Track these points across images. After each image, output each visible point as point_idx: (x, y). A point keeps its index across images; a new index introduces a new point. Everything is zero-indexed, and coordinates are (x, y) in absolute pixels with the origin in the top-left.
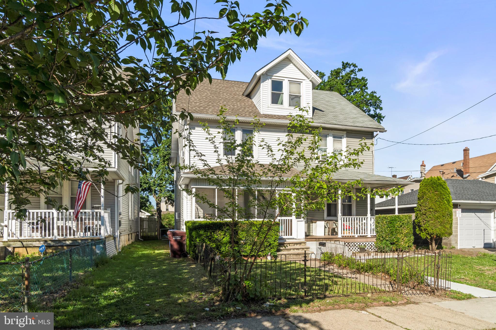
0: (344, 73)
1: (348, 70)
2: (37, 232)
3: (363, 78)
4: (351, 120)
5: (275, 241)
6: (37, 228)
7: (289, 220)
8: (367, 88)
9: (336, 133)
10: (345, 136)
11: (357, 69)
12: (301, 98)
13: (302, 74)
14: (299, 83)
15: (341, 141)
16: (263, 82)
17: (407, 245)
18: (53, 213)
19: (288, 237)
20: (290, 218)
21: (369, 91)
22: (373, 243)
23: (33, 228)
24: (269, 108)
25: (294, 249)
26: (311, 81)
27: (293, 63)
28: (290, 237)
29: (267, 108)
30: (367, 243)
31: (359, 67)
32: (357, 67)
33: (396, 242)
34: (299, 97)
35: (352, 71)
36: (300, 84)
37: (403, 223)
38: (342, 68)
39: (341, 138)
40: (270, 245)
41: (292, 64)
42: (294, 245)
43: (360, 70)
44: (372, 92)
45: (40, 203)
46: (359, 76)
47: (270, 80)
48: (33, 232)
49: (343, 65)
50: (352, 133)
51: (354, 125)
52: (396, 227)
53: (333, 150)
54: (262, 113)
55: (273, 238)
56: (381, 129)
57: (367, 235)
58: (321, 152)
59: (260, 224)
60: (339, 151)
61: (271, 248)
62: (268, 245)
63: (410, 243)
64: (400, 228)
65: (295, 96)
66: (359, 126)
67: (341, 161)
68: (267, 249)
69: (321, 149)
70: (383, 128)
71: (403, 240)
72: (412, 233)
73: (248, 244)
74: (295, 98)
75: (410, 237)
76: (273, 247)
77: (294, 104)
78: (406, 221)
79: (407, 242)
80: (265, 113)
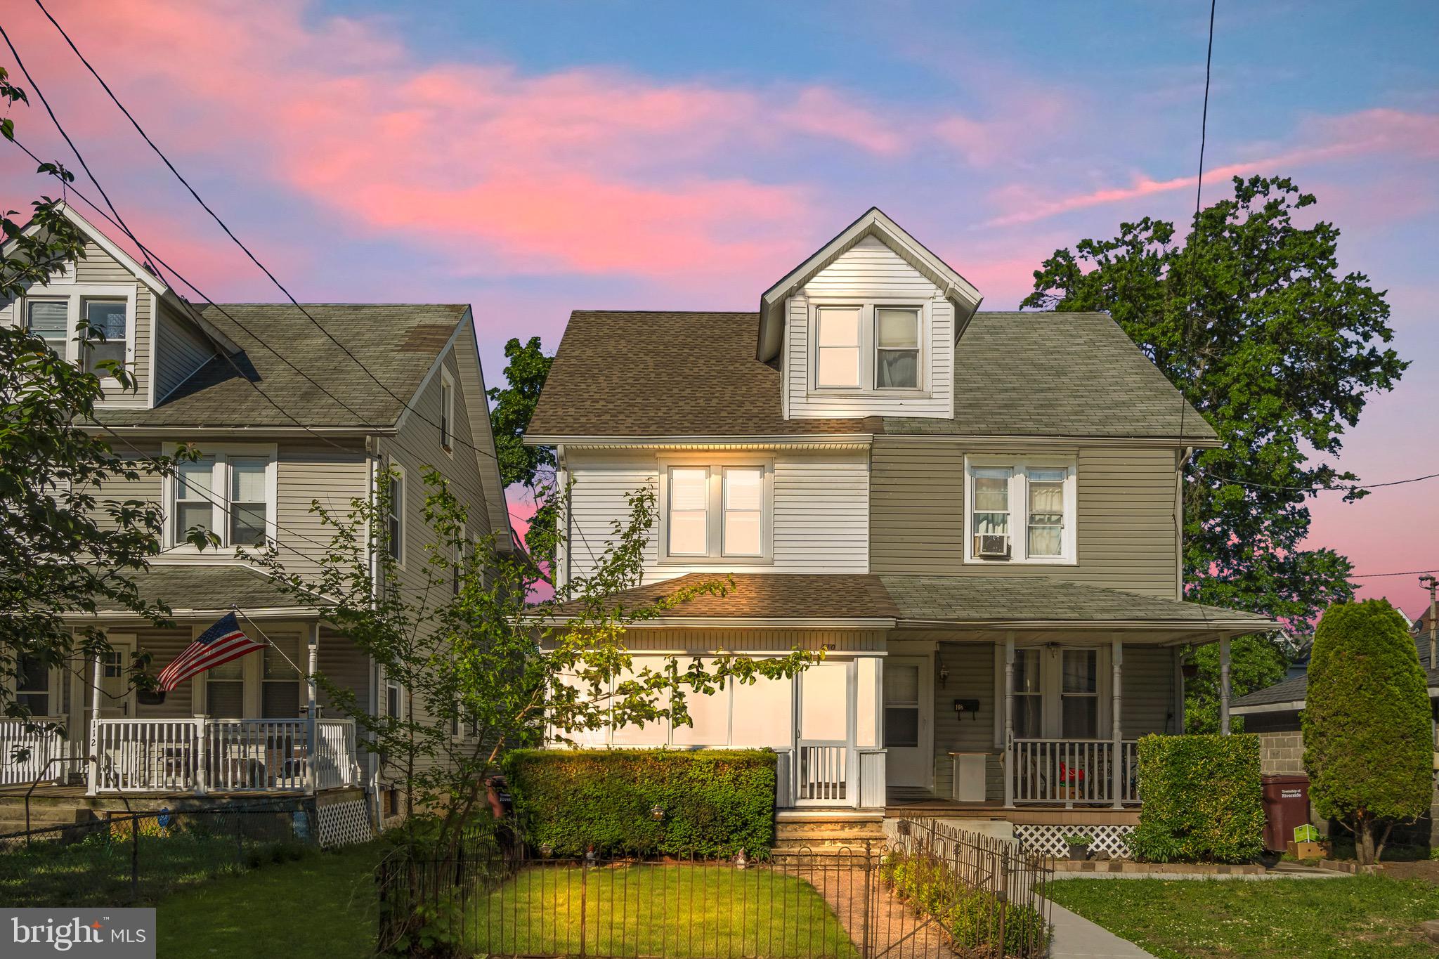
0: (1242, 218)
1: (1258, 204)
2: (178, 774)
3: (1320, 228)
4: (1098, 415)
5: (760, 813)
6: (178, 765)
8: (1334, 264)
9: (1041, 461)
10: (1073, 468)
11: (1292, 198)
12: (920, 355)
13: (925, 280)
14: (913, 309)
15: (1060, 485)
16: (792, 321)
17: (1235, 841)
18: (195, 727)
19: (831, 802)
21: (1339, 275)
22: (1131, 830)
23: (169, 765)
24: (810, 401)
25: (834, 840)
26: (950, 299)
27: (891, 249)
28: (838, 802)
29: (804, 400)
30: (1098, 830)
31: (1304, 191)
32: (1296, 189)
33: (1191, 827)
34: (912, 354)
35: (1273, 208)
36: (916, 312)
37: (1219, 765)
38: (1234, 200)
39: (1060, 476)
40: (745, 824)
41: (888, 253)
42: (843, 828)
43: (1307, 200)
44: (1351, 277)
45: (190, 699)
46: (1303, 220)
48: (169, 774)
49: (1238, 189)
51: (1099, 433)
52: (1192, 778)
53: (1032, 518)
54: (786, 418)
55: (755, 803)
56: (1202, 438)
57: (1110, 801)
58: (991, 526)
59: (711, 762)
60: (1055, 519)
61: (749, 835)
62: (739, 823)
63: (1247, 832)
64: (1207, 779)
65: (898, 353)
66: (1117, 434)
67: (1059, 553)
68: (735, 837)
69: (990, 518)
70: (1209, 434)
71: (1219, 821)
72: (1257, 800)
73: (676, 819)
74: (896, 360)
75: (1249, 813)
76: (754, 831)
77: (898, 377)
78: (1233, 756)
79: (1234, 830)
80: (796, 414)
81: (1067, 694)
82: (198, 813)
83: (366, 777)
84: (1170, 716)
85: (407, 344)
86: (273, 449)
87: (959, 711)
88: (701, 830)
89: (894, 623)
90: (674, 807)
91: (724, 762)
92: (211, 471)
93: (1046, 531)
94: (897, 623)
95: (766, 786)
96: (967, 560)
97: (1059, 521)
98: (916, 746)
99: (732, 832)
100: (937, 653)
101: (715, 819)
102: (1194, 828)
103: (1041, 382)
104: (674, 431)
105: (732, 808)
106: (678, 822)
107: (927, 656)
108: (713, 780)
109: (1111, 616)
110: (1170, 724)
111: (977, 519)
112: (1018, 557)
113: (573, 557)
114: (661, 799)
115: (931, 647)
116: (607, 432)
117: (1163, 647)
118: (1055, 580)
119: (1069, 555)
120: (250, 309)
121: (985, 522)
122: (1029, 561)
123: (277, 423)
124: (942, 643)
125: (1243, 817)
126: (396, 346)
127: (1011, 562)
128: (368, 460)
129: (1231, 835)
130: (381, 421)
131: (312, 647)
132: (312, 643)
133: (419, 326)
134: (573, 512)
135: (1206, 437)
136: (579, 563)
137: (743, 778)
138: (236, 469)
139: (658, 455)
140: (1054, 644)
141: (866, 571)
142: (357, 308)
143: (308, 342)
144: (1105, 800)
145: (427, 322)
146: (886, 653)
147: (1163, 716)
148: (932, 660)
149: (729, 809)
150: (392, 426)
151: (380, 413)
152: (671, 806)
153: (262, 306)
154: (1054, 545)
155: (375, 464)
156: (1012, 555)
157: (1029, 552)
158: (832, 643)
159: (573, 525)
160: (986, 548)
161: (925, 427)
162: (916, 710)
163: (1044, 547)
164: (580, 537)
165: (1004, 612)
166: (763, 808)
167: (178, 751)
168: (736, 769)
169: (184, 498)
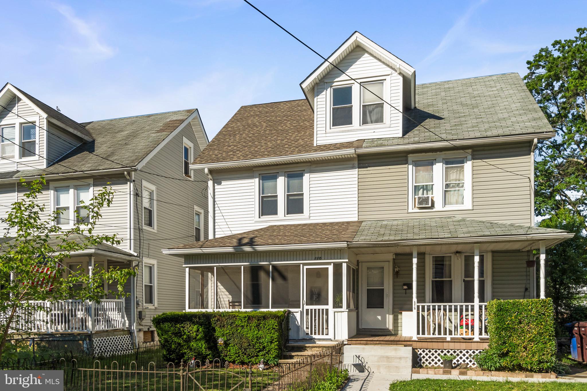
7: (323, 310)
9: (450, 155)
10: (470, 157)
12: (384, 106)
13: (384, 66)
14: (381, 82)
15: (463, 167)
16: (318, 96)
17: (536, 359)
18: (47, 304)
19: (321, 337)
20: (324, 307)
24: (327, 135)
26: (400, 74)
27: (367, 52)
28: (325, 337)
29: (324, 135)
30: (464, 352)
34: (380, 106)
36: (382, 83)
39: (463, 162)
40: (264, 347)
41: (366, 55)
47: (329, 90)
50: (484, 150)
51: (481, 136)
52: (508, 324)
53: (447, 186)
54: (315, 145)
55: (268, 337)
56: (543, 132)
57: (472, 337)
58: (425, 192)
59: (246, 317)
60: (459, 185)
61: (266, 352)
62: (261, 347)
63: (544, 354)
64: (518, 325)
65: (375, 106)
66: (493, 135)
67: (463, 203)
68: (261, 353)
69: (425, 187)
70: (548, 130)
71: (525, 348)
72: (550, 336)
73: (230, 345)
74: (373, 109)
75: (546, 343)
76: (269, 351)
77: (374, 118)
78: (534, 311)
79: (535, 352)
80: (320, 143)
81: (467, 279)
82: (48, 342)
83: (130, 325)
84: (526, 289)
85: (161, 130)
86: (91, 181)
87: (406, 289)
88: (243, 350)
89: (346, 245)
90: (230, 339)
91: (253, 317)
92: (69, 193)
93: (456, 192)
94: (348, 245)
95: (273, 328)
96: (410, 210)
97: (463, 186)
98: (383, 308)
99: (259, 352)
100: (394, 259)
101: (250, 345)
102: (510, 352)
103: (461, 113)
104: (258, 157)
105: (257, 339)
106: (232, 346)
107: (389, 261)
108: (247, 326)
109: (469, 235)
110: (527, 293)
111: (416, 189)
112: (439, 206)
113: (216, 221)
114: (223, 335)
115: (390, 257)
116: (227, 160)
117: (522, 252)
118: (459, 217)
119: (468, 204)
120: (106, 122)
121: (422, 190)
122: (445, 209)
123: (89, 169)
124: (397, 254)
125: (540, 345)
126: (156, 131)
127: (434, 210)
128: (129, 183)
129: (533, 356)
130: (131, 164)
131: (90, 268)
132: (91, 266)
133: (170, 121)
134: (216, 200)
135: (546, 132)
136: (219, 224)
137: (262, 325)
138: (78, 191)
139: (254, 169)
140: (457, 252)
141: (356, 219)
142: (149, 116)
143: (122, 133)
144: (470, 336)
145: (175, 119)
146: (347, 260)
147: (523, 290)
148: (391, 264)
149: (255, 340)
150: (135, 166)
151: (133, 161)
152: (228, 338)
153: (112, 120)
154: (460, 200)
155: (132, 184)
156: (435, 206)
157: (445, 203)
158: (320, 256)
159: (216, 206)
160: (420, 203)
161: (386, 143)
162: (383, 290)
163: (455, 201)
164: (219, 212)
165: (410, 236)
166: (273, 340)
167: (55, 314)
168: (258, 320)
169: (60, 205)
